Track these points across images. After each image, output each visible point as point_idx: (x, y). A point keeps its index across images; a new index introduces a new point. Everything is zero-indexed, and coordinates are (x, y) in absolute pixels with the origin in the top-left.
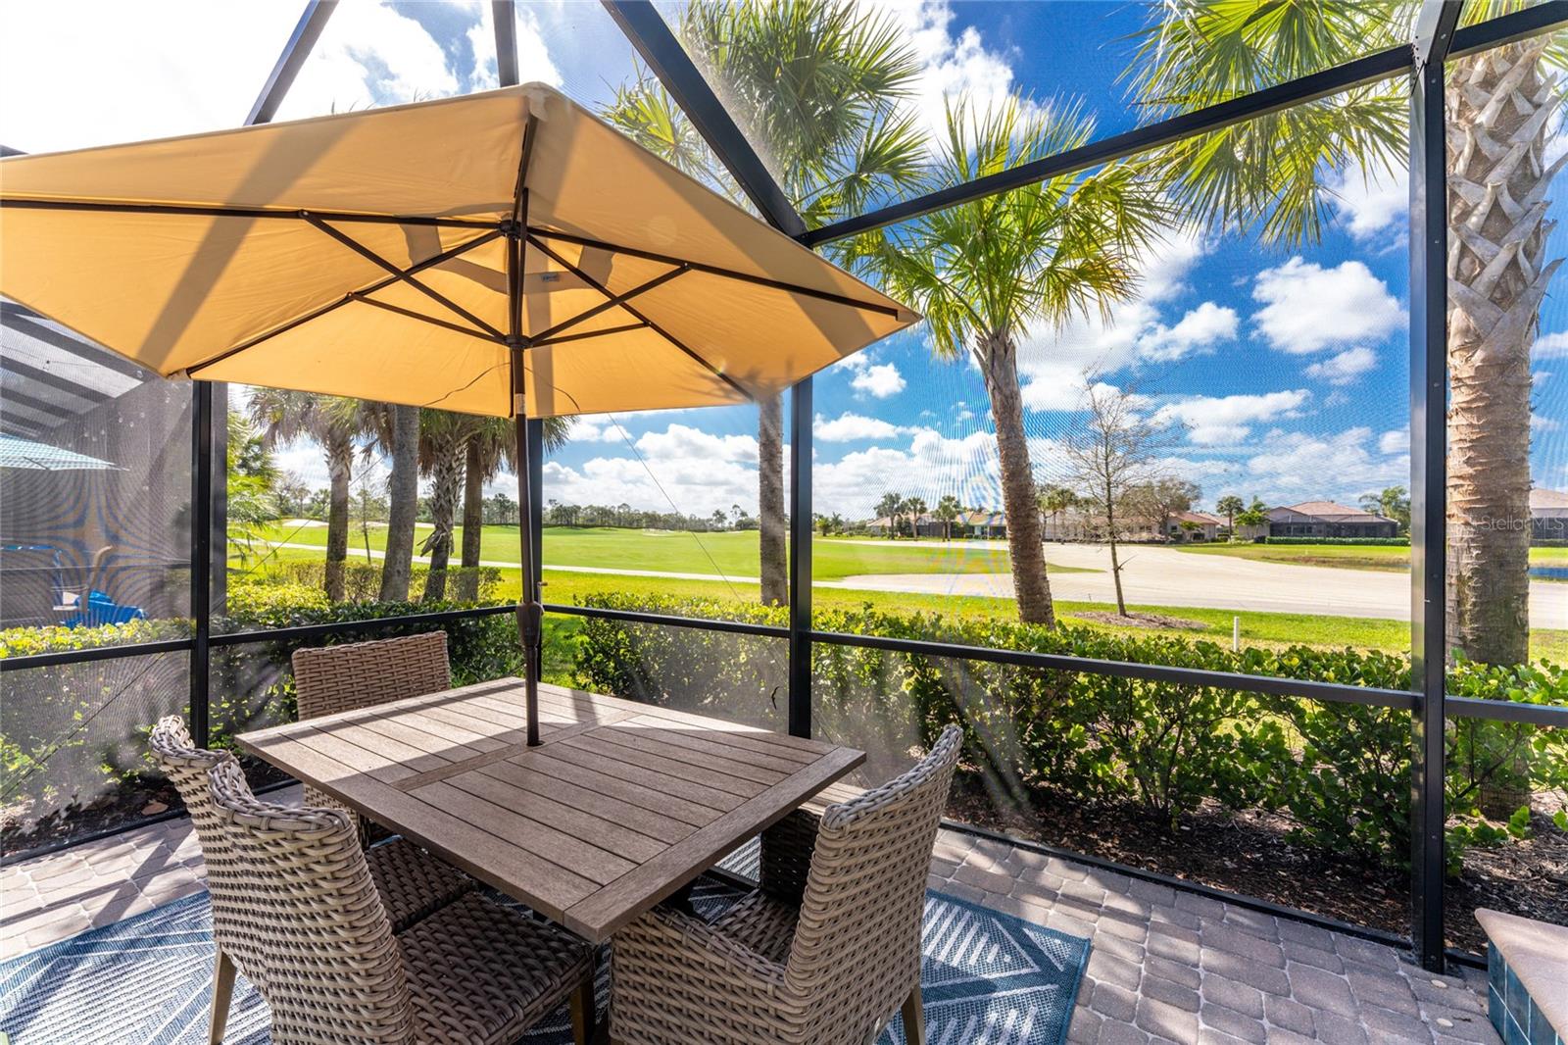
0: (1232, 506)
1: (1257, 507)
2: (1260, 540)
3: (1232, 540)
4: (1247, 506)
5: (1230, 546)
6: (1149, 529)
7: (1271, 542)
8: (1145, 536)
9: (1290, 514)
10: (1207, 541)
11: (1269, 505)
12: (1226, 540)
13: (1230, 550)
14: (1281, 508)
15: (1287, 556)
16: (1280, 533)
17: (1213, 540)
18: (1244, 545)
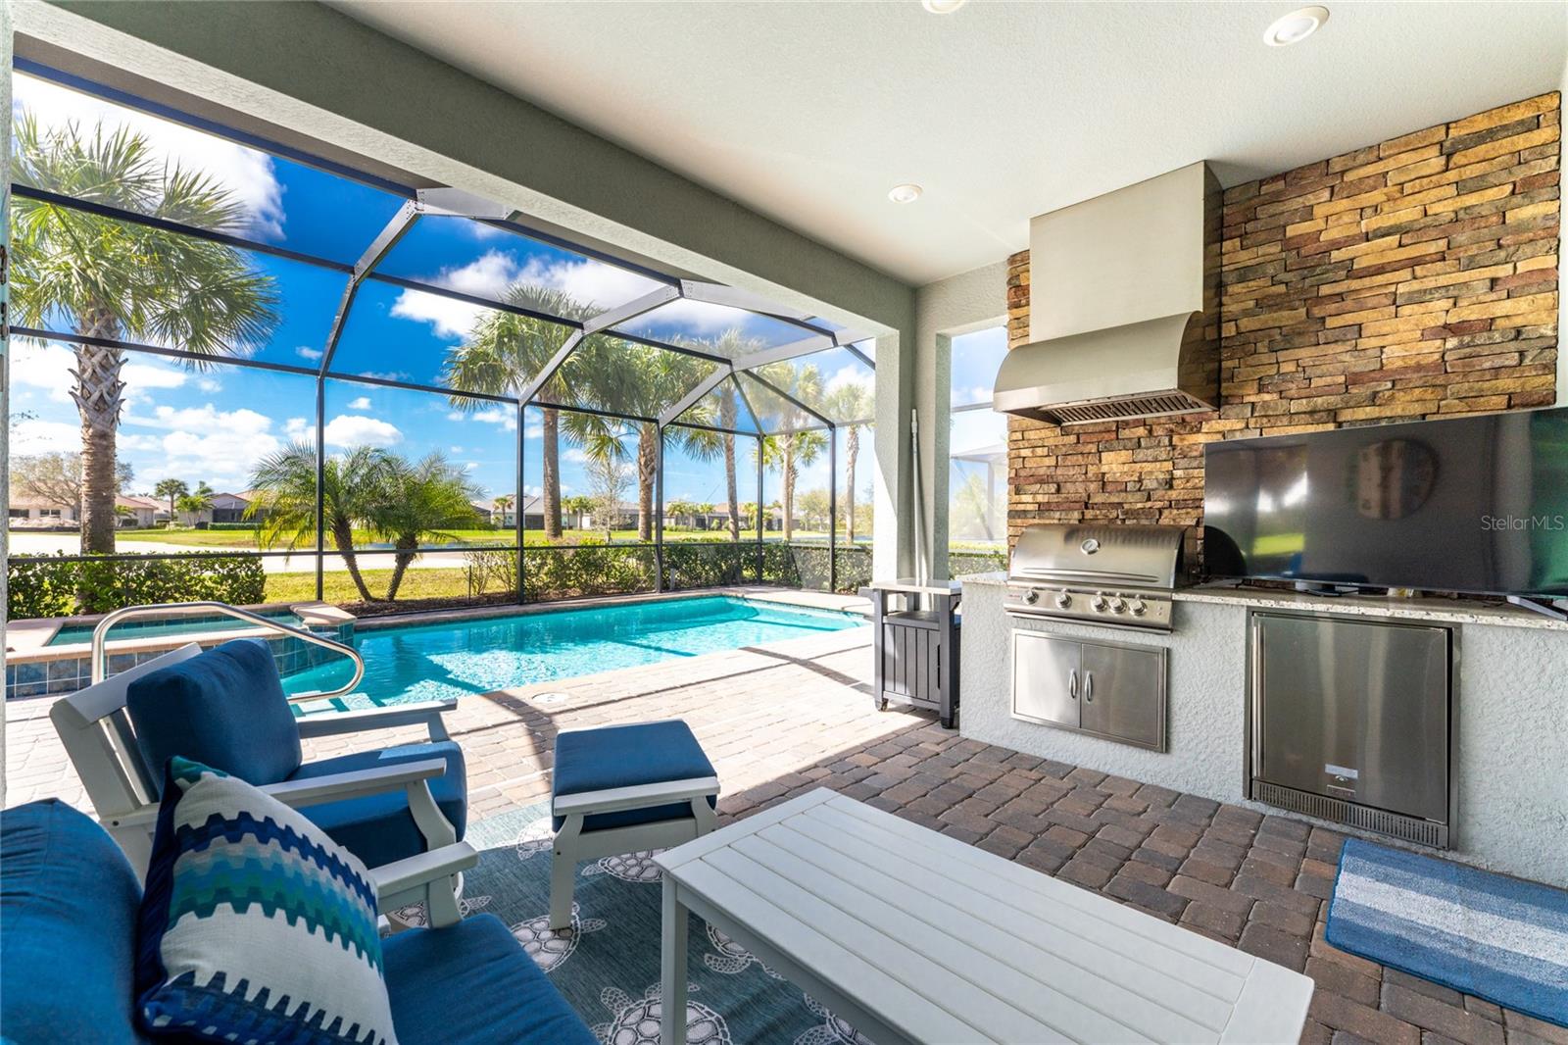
0: (173, 487)
1: (205, 491)
2: (201, 526)
3: (172, 526)
4: (193, 490)
5: (167, 533)
6: (57, 513)
7: (214, 528)
8: (48, 521)
9: (234, 501)
10: (140, 528)
11: (216, 491)
12: (165, 526)
13: (165, 537)
14: (225, 495)
15: (227, 541)
16: (224, 520)
17: (150, 527)
18: (185, 531)
